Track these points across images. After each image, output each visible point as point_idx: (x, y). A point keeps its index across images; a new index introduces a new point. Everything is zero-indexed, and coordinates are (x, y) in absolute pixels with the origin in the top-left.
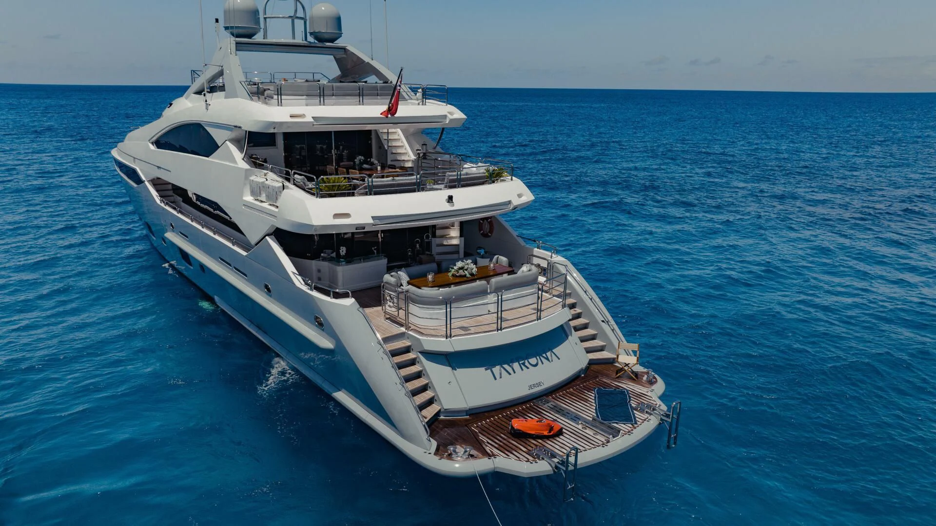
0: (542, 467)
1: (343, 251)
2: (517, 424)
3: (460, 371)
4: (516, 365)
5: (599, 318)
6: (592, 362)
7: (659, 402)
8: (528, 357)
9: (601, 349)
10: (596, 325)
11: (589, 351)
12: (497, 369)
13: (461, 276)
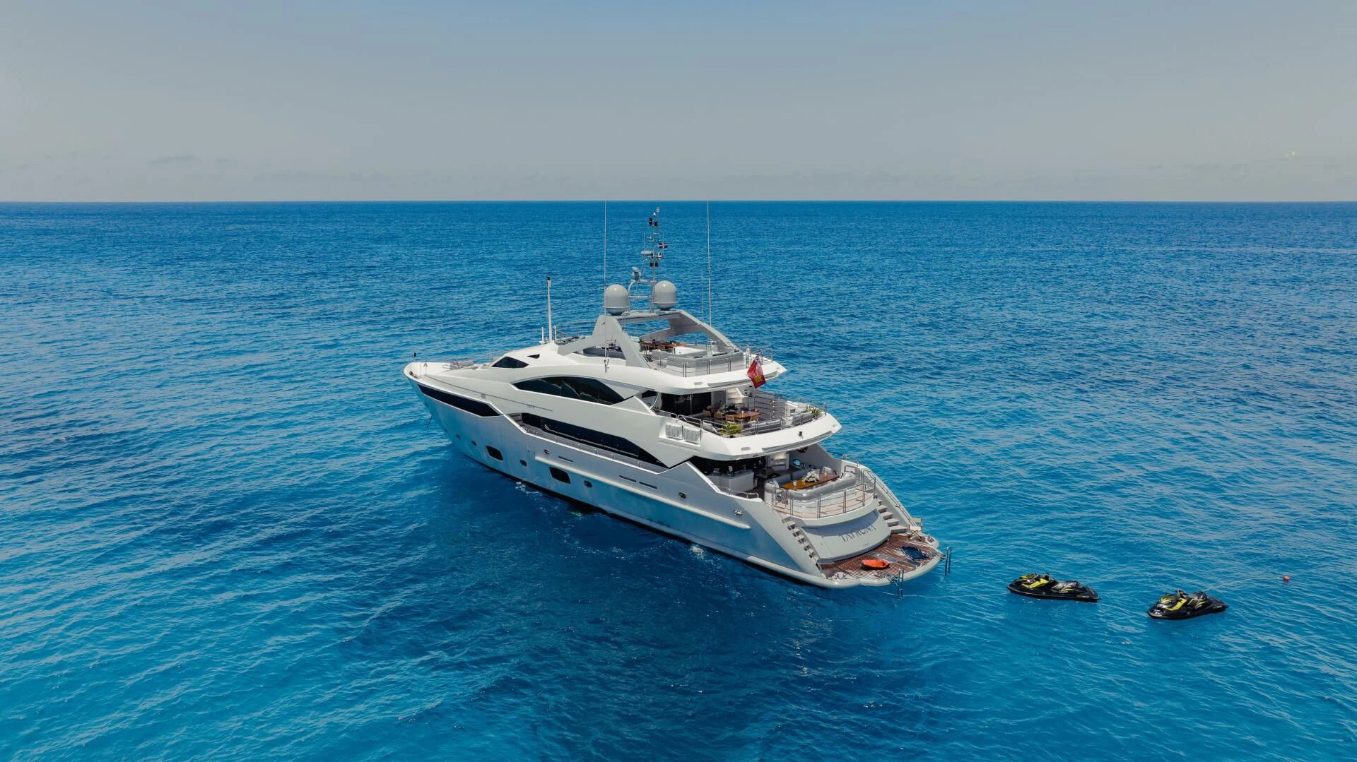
0: (885, 581)
1: (731, 468)
2: (866, 562)
3: (826, 538)
4: (854, 534)
5: (894, 505)
6: (893, 532)
7: (938, 551)
8: (859, 530)
9: (896, 524)
10: (892, 509)
11: (890, 525)
12: (844, 536)
13: (811, 482)
